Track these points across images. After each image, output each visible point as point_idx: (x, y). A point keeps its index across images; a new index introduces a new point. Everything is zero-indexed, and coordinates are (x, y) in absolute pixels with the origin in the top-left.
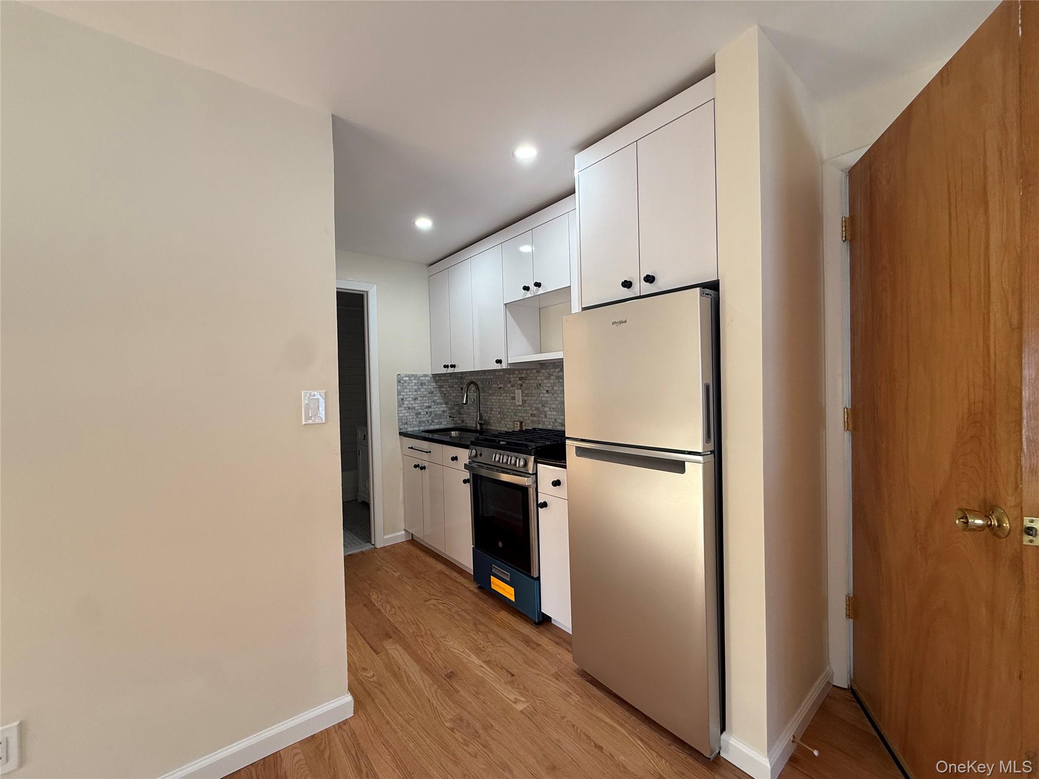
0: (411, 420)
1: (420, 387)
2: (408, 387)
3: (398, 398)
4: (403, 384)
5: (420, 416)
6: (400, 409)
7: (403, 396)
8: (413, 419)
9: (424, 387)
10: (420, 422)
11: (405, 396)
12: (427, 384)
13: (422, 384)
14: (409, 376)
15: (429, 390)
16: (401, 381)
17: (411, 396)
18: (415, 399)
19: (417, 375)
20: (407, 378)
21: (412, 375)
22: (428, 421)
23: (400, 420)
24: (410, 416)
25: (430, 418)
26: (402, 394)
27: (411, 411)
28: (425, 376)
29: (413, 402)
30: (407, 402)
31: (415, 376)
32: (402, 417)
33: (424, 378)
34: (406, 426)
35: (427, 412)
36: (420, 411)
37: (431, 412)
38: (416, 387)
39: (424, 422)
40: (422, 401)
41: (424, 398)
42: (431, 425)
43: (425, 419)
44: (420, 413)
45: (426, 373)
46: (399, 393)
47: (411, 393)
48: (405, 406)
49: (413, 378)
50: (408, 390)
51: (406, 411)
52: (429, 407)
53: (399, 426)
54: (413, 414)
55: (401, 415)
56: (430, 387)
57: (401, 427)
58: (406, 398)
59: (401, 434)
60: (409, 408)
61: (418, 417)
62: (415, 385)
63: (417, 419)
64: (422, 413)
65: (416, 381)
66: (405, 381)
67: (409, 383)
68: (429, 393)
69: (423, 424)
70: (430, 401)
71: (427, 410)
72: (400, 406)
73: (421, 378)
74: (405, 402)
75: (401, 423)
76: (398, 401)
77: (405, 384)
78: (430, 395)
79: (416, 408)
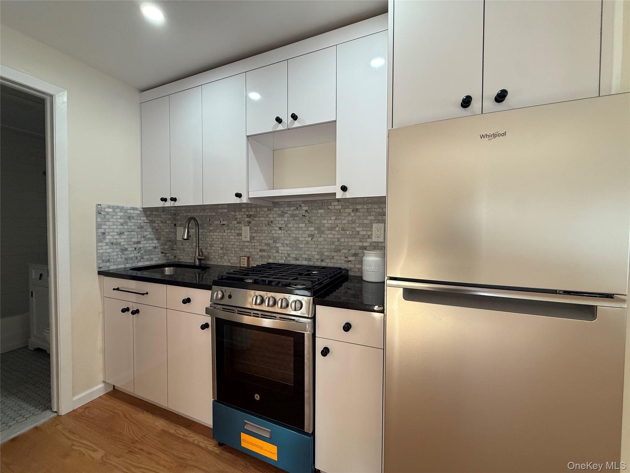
0: (115, 257)
1: (128, 220)
2: (111, 220)
3: (97, 233)
4: (105, 215)
5: (126, 253)
6: (99, 244)
7: (105, 229)
8: (117, 255)
9: (133, 221)
10: (126, 259)
11: (107, 230)
12: (135, 218)
13: (129, 218)
14: (114, 208)
15: (138, 224)
16: (103, 213)
17: (115, 230)
18: (121, 234)
19: (123, 207)
20: (111, 210)
21: (118, 207)
22: (137, 258)
23: (100, 257)
24: (114, 253)
25: (139, 255)
26: (104, 227)
27: (115, 246)
28: (134, 209)
29: (117, 237)
30: (110, 237)
31: (122, 209)
32: (102, 253)
33: (132, 211)
34: (108, 264)
35: (135, 248)
36: (126, 246)
37: (140, 248)
38: (122, 221)
39: (131, 259)
40: (129, 237)
41: (132, 233)
42: (140, 261)
43: (133, 255)
44: (126, 249)
45: (134, 206)
46: (99, 226)
47: (115, 227)
48: (107, 241)
49: (118, 210)
50: (111, 224)
51: (108, 247)
52: (139, 242)
53: (98, 264)
54: (118, 250)
55: (101, 251)
56: (139, 221)
57: (101, 266)
58: (109, 232)
59: (100, 273)
60: (112, 244)
61: (123, 254)
62: (120, 218)
63: (123, 256)
64: (129, 249)
65: (122, 214)
66: (108, 213)
67: (113, 215)
68: (138, 228)
69: (131, 261)
70: (139, 236)
71: (135, 246)
72: (99, 240)
73: (129, 211)
74: (108, 237)
75: (101, 261)
76: (98, 236)
77: (107, 217)
78: (139, 230)
79: (122, 244)
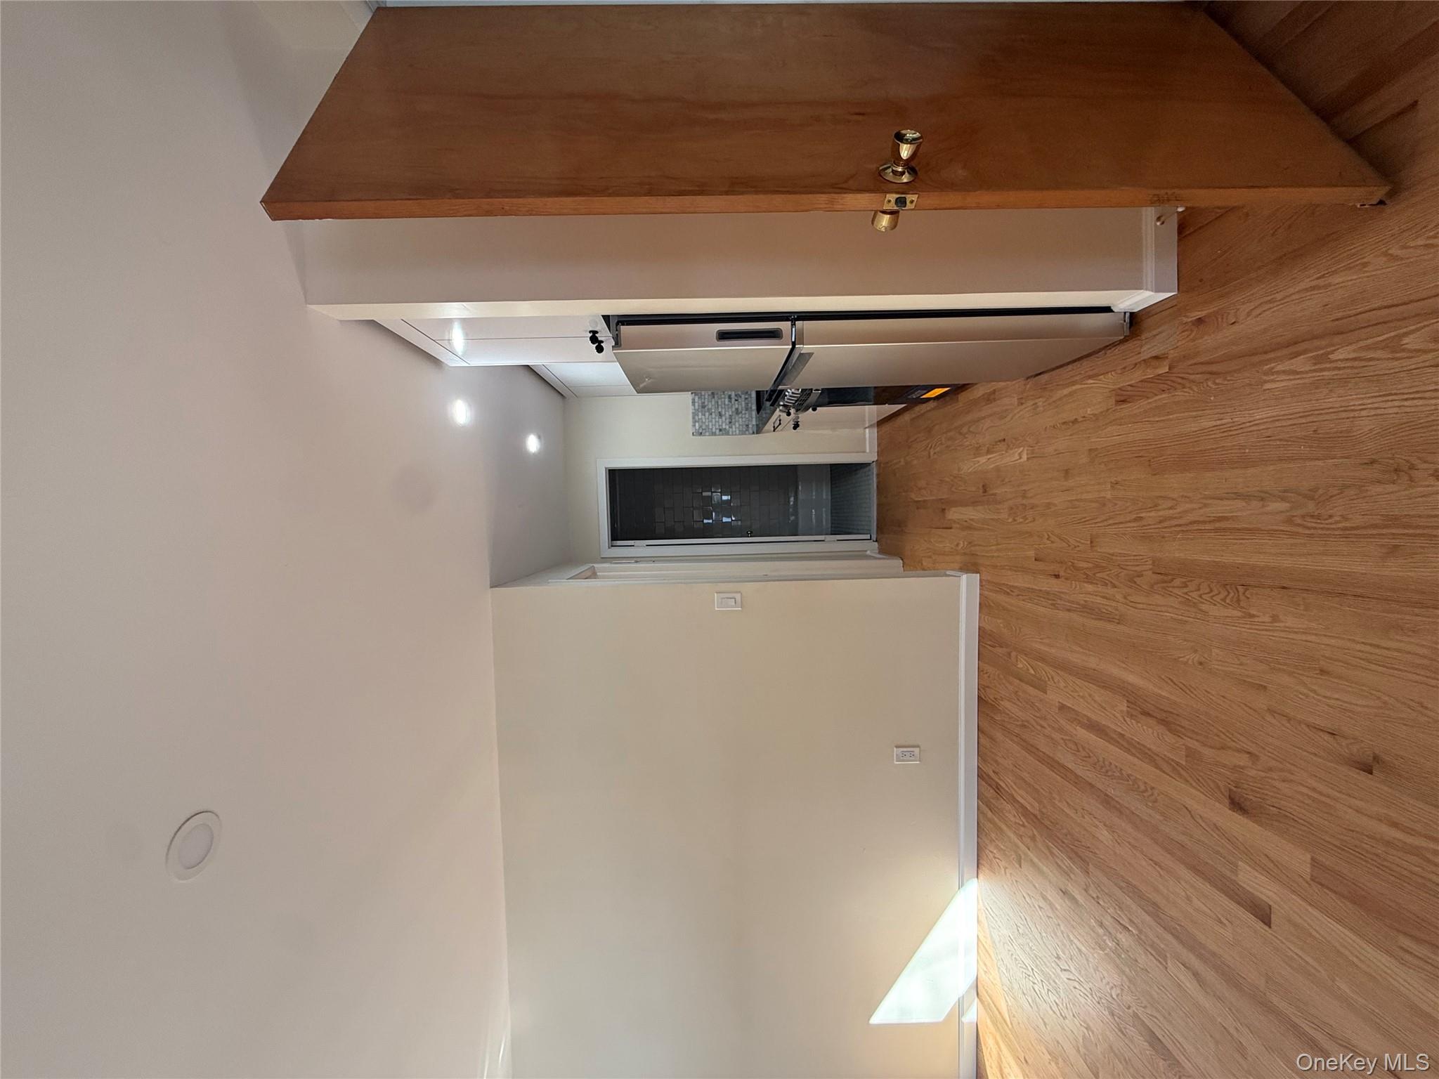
0: (744, 420)
1: (706, 408)
2: (707, 424)
3: (719, 435)
4: (703, 429)
5: (740, 410)
6: (731, 433)
7: (716, 429)
8: (742, 418)
9: (706, 403)
10: (747, 409)
11: (717, 427)
12: (703, 400)
13: (703, 407)
14: (695, 422)
15: (710, 397)
16: (700, 431)
17: (717, 420)
18: (720, 415)
19: (693, 413)
20: (697, 424)
21: (694, 418)
22: (746, 399)
23: (743, 433)
24: (739, 421)
25: (743, 396)
26: (714, 430)
27: (733, 420)
28: (694, 402)
29: (724, 418)
30: (724, 424)
31: (695, 415)
32: (740, 431)
33: (696, 404)
34: (750, 426)
35: (736, 400)
36: (734, 409)
37: (736, 395)
38: (707, 414)
39: (747, 404)
40: (723, 406)
41: (720, 403)
42: (750, 395)
43: (743, 403)
44: (737, 409)
45: (691, 401)
46: (714, 434)
47: (714, 420)
48: (727, 427)
49: (697, 418)
50: (710, 424)
51: (734, 426)
52: (730, 397)
53: (750, 434)
54: (737, 418)
55: (737, 432)
56: (706, 397)
57: (751, 432)
58: (719, 426)
59: (758, 432)
60: (730, 423)
61: (741, 412)
62: (705, 415)
63: (743, 412)
64: (737, 406)
65: (700, 414)
66: (700, 427)
67: (702, 422)
68: (714, 397)
69: (750, 405)
70: (723, 396)
71: (733, 400)
72: (727, 434)
73: (697, 407)
74: (724, 427)
75: (747, 432)
76: (723, 435)
77: (704, 427)
78: (716, 396)
79: (730, 413)
